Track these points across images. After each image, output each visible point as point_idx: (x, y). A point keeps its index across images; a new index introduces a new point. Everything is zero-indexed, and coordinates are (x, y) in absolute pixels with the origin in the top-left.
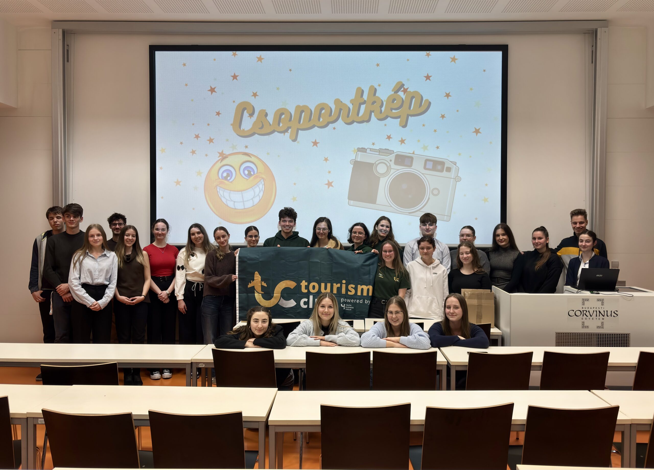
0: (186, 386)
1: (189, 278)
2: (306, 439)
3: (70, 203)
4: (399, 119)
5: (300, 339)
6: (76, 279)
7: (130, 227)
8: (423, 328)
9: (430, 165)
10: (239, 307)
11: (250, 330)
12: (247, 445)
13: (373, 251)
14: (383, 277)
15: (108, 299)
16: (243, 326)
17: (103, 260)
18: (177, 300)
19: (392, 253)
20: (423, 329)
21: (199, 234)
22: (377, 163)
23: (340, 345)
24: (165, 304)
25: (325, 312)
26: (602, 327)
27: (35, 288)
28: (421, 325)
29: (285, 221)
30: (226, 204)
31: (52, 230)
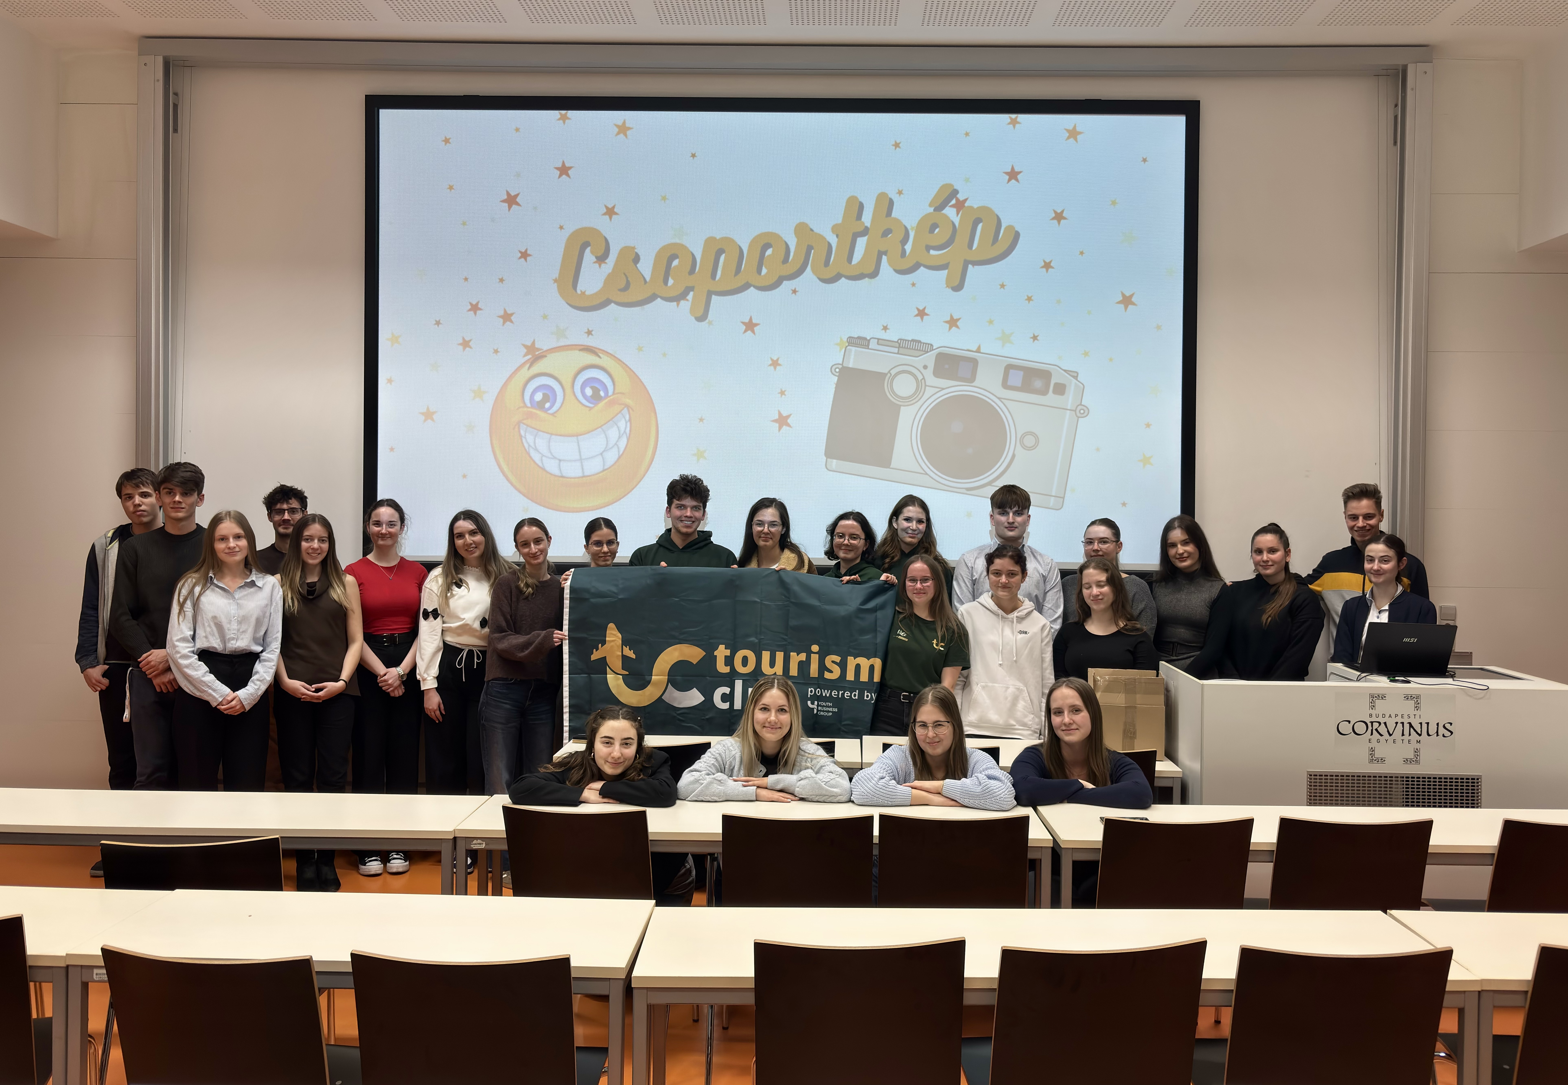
0: (442, 894)
1: (449, 639)
2: (722, 1018)
3: (177, 460)
4: (946, 271)
5: (710, 783)
6: (184, 640)
7: (315, 518)
8: (997, 759)
9: (1016, 378)
10: (570, 706)
11: (592, 763)
12: (581, 1034)
13: (883, 577)
14: (907, 640)
15: (260, 686)
16: (577, 752)
17: (247, 595)
18: (422, 689)
19: (929, 583)
20: (998, 763)
21: (474, 536)
22: (893, 372)
23: (802, 799)
24: (394, 698)
25: (770, 723)
26: (1416, 759)
27: (91, 658)
28: (994, 753)
29: (682, 507)
30: (540, 464)
31: (131, 524)
